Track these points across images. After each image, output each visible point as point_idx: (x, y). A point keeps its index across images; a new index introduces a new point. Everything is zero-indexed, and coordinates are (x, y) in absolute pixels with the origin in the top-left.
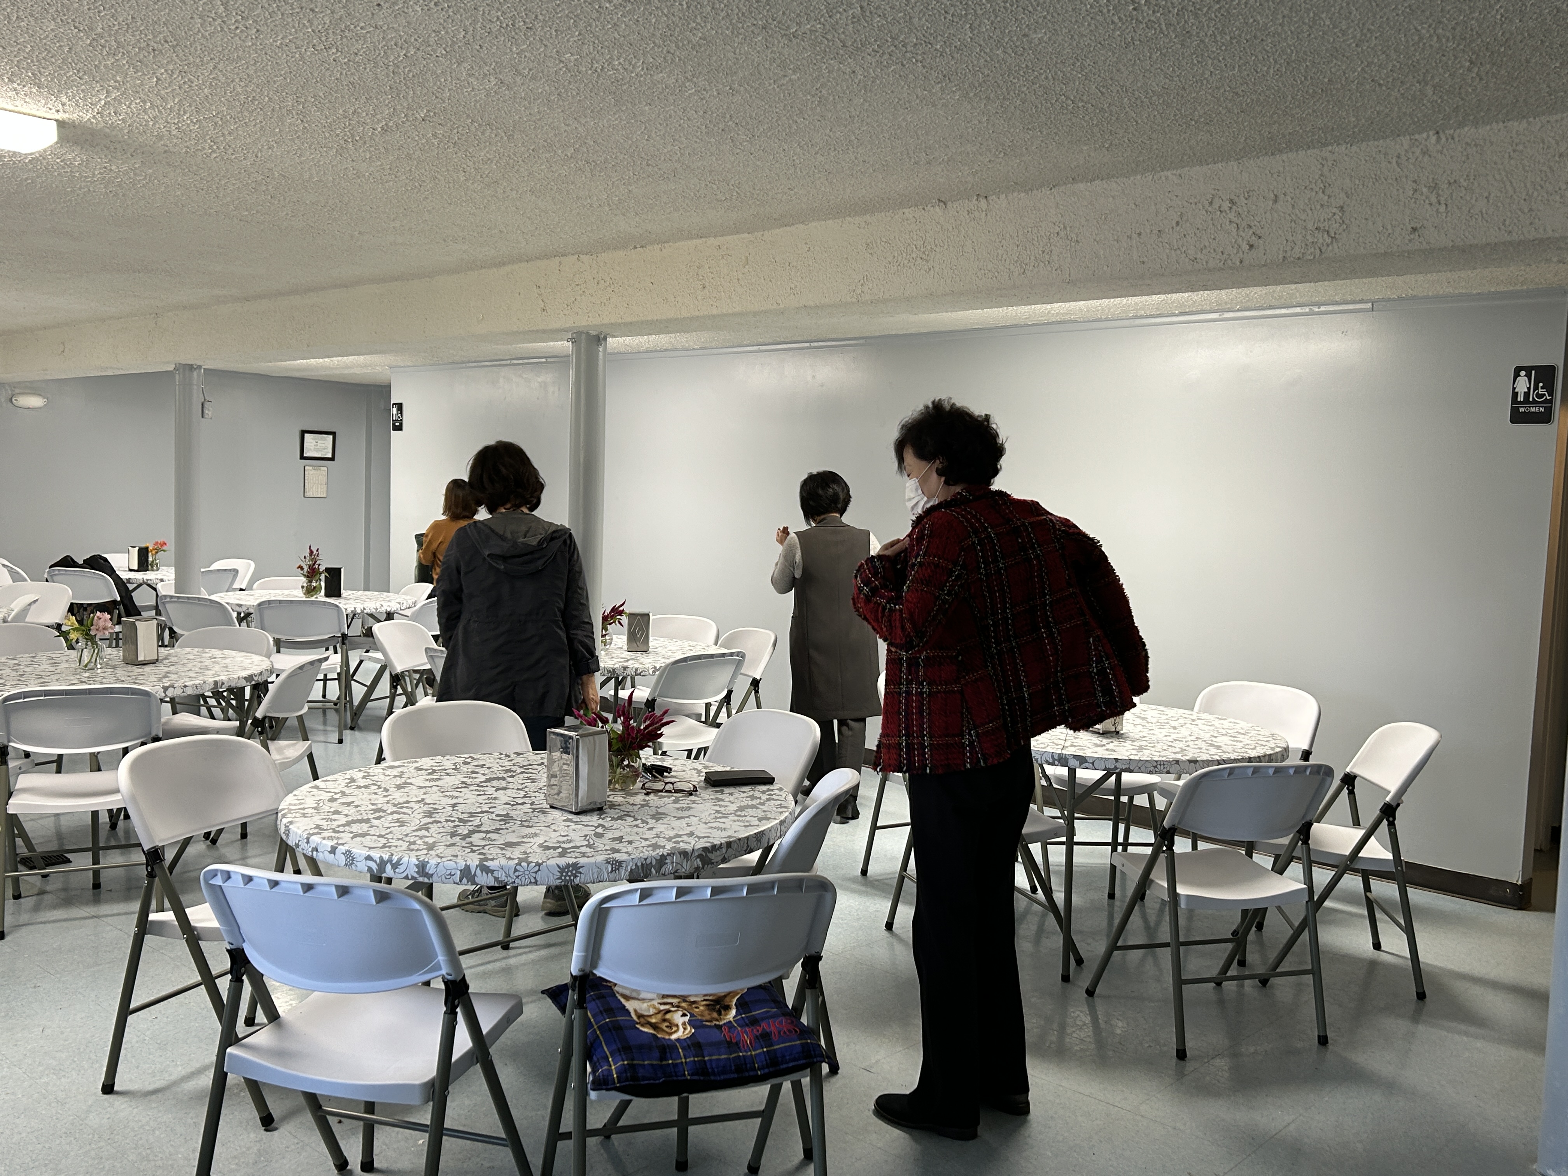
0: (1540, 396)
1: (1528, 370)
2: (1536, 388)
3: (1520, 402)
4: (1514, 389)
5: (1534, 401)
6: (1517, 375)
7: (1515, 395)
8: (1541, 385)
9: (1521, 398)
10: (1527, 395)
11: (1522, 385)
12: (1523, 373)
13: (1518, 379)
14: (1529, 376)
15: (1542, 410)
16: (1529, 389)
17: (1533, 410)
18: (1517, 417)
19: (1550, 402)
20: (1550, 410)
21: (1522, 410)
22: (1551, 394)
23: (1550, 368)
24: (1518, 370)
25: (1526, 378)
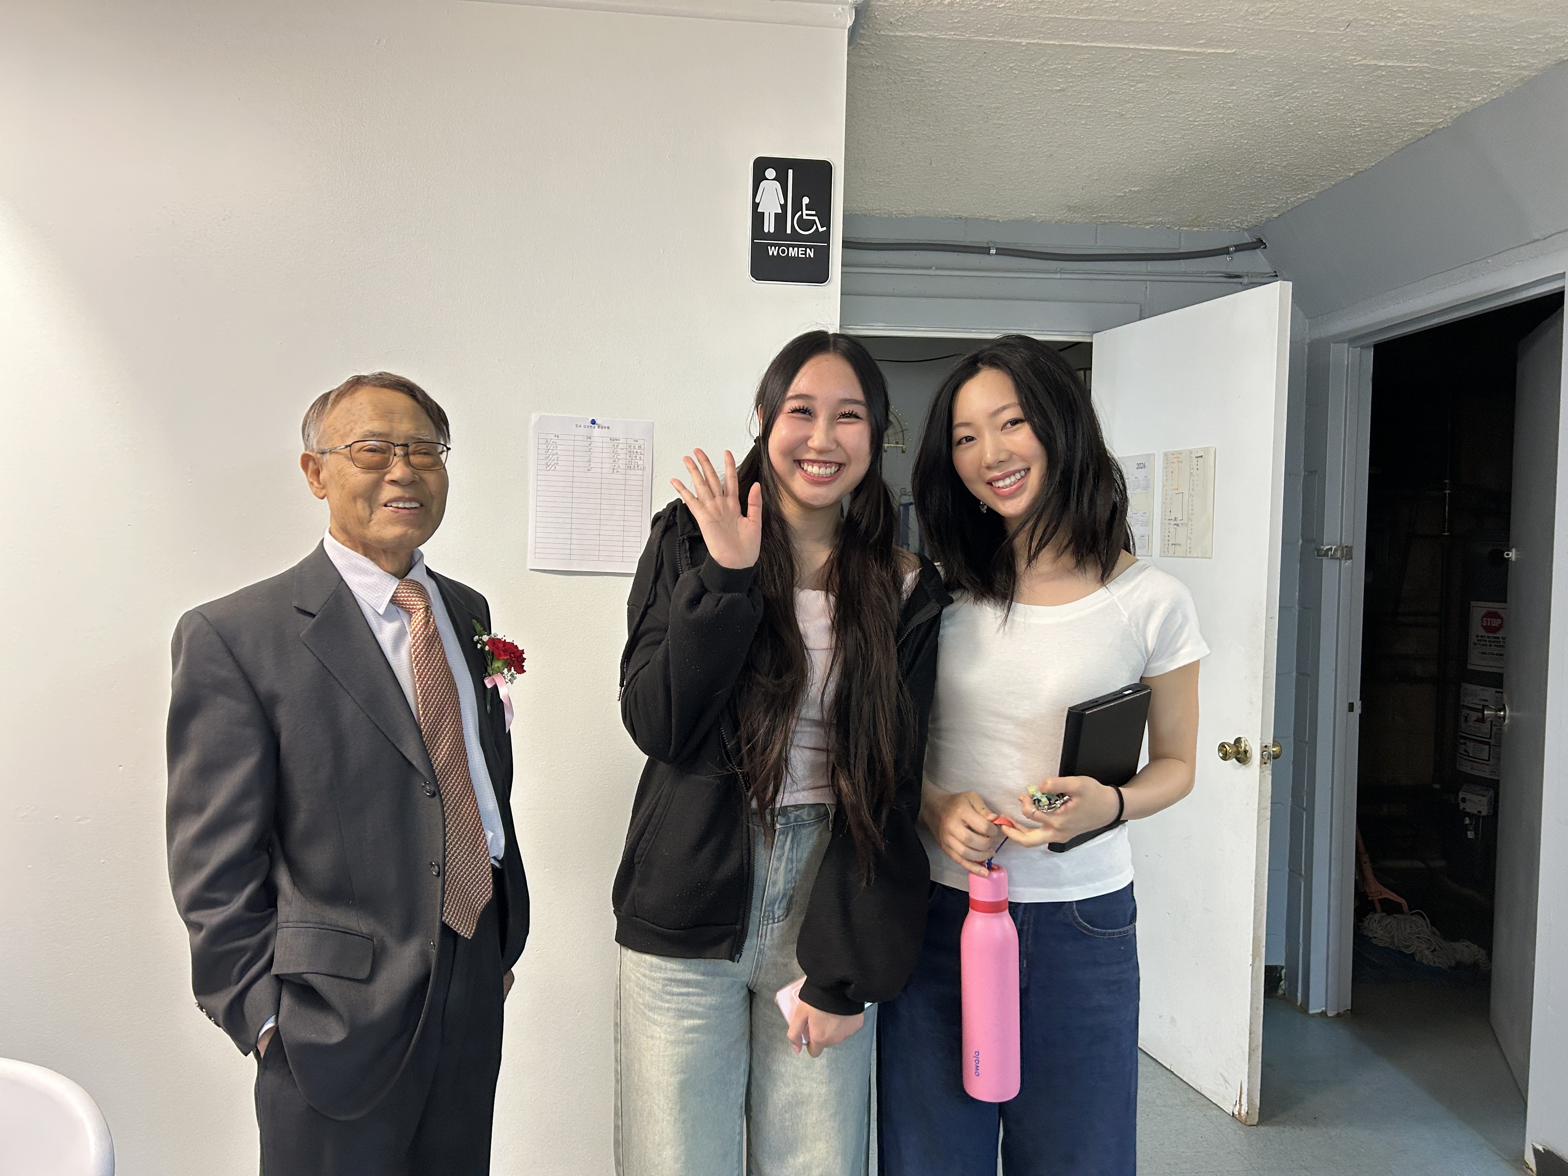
0: (806, 224)
1: (781, 166)
2: (797, 207)
3: (769, 236)
5: (795, 236)
7: (758, 218)
8: (806, 200)
9: (769, 226)
10: (780, 219)
12: (771, 173)
13: (764, 184)
14: (781, 179)
15: (811, 253)
16: (784, 207)
17: (793, 252)
18: (763, 268)
19: (824, 237)
20: (823, 255)
21: (772, 251)
22: (826, 221)
23: (823, 169)
24: (761, 166)
25: (777, 185)
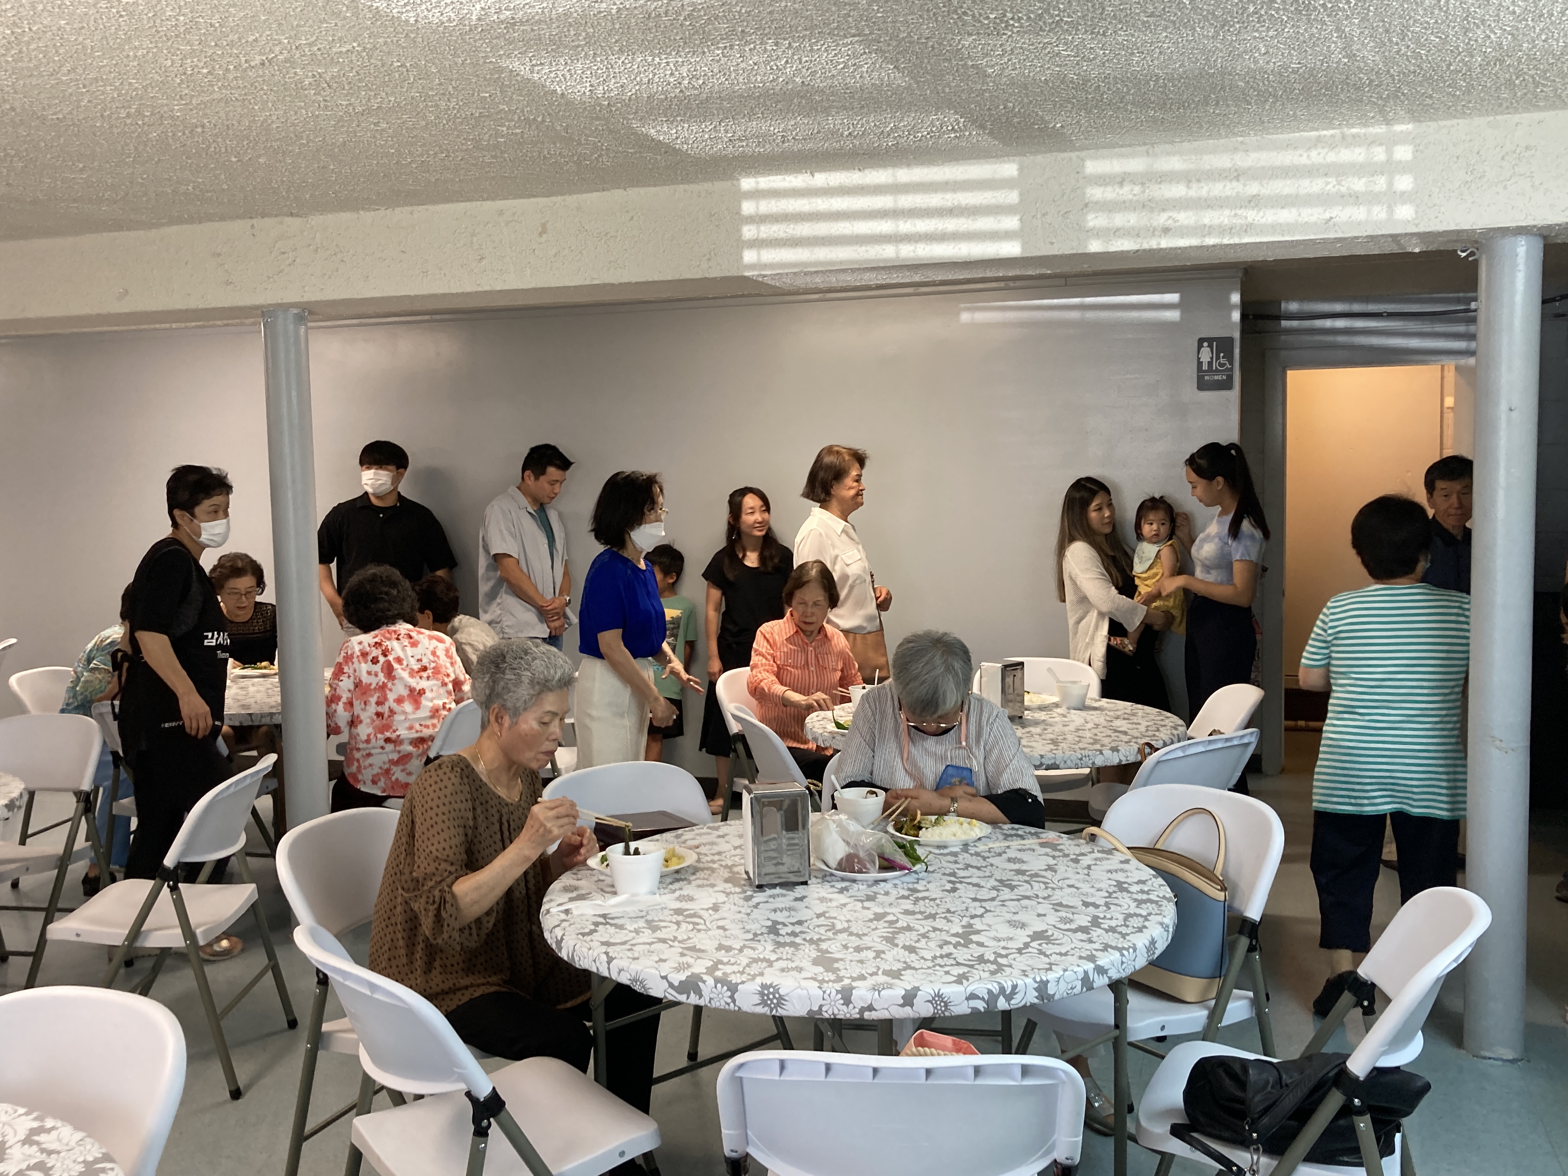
0: (1221, 365)
1: (1210, 341)
2: (1218, 358)
3: (1205, 371)
4: (1199, 359)
5: (1217, 370)
6: (1200, 346)
7: (1200, 364)
8: (1222, 355)
9: (1205, 367)
10: (1210, 363)
11: (1206, 355)
12: (1205, 344)
13: (1202, 349)
14: (1210, 346)
15: (1225, 377)
16: (1212, 358)
17: (1216, 378)
18: (1202, 385)
19: (1231, 370)
20: (1230, 378)
21: (1206, 378)
22: (1231, 363)
23: (1231, 340)
24: (1201, 341)
25: (1208, 349)
